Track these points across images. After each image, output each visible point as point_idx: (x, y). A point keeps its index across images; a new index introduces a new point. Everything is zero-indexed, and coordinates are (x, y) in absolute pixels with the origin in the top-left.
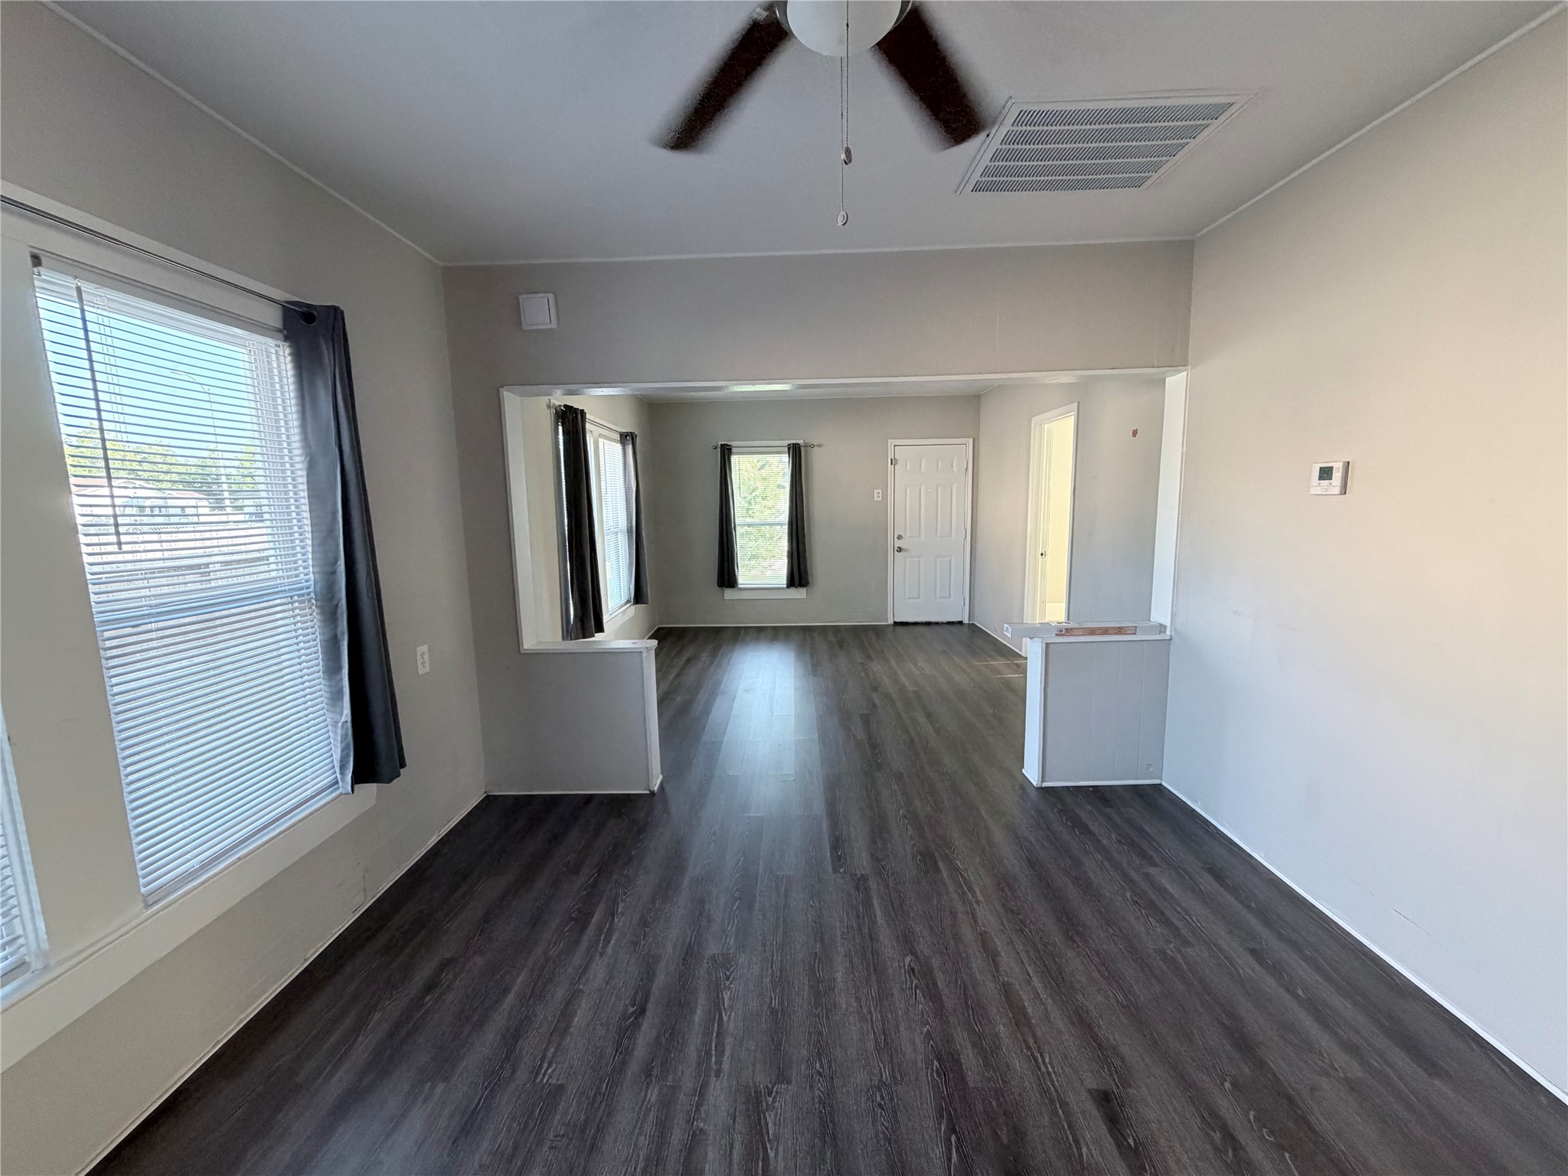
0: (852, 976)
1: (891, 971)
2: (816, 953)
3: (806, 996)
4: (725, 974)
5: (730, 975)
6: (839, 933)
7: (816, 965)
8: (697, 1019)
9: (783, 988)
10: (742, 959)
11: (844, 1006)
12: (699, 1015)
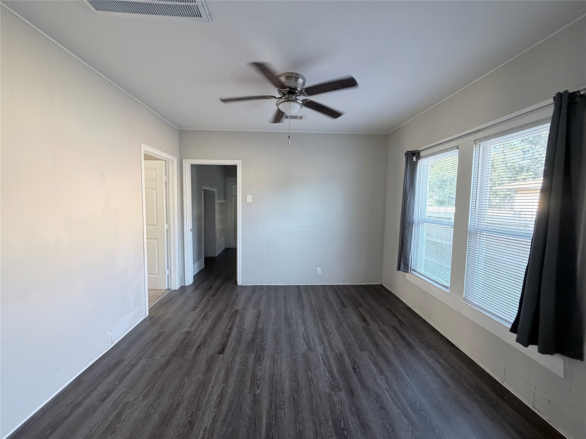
0: (282, 384)
1: (267, 386)
2: (297, 393)
3: (299, 375)
4: (331, 383)
5: (329, 383)
6: (286, 405)
7: (296, 388)
8: (334, 368)
9: (308, 378)
10: (327, 390)
11: (286, 372)
12: (334, 369)
